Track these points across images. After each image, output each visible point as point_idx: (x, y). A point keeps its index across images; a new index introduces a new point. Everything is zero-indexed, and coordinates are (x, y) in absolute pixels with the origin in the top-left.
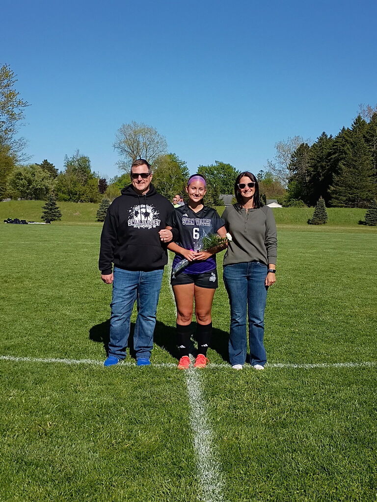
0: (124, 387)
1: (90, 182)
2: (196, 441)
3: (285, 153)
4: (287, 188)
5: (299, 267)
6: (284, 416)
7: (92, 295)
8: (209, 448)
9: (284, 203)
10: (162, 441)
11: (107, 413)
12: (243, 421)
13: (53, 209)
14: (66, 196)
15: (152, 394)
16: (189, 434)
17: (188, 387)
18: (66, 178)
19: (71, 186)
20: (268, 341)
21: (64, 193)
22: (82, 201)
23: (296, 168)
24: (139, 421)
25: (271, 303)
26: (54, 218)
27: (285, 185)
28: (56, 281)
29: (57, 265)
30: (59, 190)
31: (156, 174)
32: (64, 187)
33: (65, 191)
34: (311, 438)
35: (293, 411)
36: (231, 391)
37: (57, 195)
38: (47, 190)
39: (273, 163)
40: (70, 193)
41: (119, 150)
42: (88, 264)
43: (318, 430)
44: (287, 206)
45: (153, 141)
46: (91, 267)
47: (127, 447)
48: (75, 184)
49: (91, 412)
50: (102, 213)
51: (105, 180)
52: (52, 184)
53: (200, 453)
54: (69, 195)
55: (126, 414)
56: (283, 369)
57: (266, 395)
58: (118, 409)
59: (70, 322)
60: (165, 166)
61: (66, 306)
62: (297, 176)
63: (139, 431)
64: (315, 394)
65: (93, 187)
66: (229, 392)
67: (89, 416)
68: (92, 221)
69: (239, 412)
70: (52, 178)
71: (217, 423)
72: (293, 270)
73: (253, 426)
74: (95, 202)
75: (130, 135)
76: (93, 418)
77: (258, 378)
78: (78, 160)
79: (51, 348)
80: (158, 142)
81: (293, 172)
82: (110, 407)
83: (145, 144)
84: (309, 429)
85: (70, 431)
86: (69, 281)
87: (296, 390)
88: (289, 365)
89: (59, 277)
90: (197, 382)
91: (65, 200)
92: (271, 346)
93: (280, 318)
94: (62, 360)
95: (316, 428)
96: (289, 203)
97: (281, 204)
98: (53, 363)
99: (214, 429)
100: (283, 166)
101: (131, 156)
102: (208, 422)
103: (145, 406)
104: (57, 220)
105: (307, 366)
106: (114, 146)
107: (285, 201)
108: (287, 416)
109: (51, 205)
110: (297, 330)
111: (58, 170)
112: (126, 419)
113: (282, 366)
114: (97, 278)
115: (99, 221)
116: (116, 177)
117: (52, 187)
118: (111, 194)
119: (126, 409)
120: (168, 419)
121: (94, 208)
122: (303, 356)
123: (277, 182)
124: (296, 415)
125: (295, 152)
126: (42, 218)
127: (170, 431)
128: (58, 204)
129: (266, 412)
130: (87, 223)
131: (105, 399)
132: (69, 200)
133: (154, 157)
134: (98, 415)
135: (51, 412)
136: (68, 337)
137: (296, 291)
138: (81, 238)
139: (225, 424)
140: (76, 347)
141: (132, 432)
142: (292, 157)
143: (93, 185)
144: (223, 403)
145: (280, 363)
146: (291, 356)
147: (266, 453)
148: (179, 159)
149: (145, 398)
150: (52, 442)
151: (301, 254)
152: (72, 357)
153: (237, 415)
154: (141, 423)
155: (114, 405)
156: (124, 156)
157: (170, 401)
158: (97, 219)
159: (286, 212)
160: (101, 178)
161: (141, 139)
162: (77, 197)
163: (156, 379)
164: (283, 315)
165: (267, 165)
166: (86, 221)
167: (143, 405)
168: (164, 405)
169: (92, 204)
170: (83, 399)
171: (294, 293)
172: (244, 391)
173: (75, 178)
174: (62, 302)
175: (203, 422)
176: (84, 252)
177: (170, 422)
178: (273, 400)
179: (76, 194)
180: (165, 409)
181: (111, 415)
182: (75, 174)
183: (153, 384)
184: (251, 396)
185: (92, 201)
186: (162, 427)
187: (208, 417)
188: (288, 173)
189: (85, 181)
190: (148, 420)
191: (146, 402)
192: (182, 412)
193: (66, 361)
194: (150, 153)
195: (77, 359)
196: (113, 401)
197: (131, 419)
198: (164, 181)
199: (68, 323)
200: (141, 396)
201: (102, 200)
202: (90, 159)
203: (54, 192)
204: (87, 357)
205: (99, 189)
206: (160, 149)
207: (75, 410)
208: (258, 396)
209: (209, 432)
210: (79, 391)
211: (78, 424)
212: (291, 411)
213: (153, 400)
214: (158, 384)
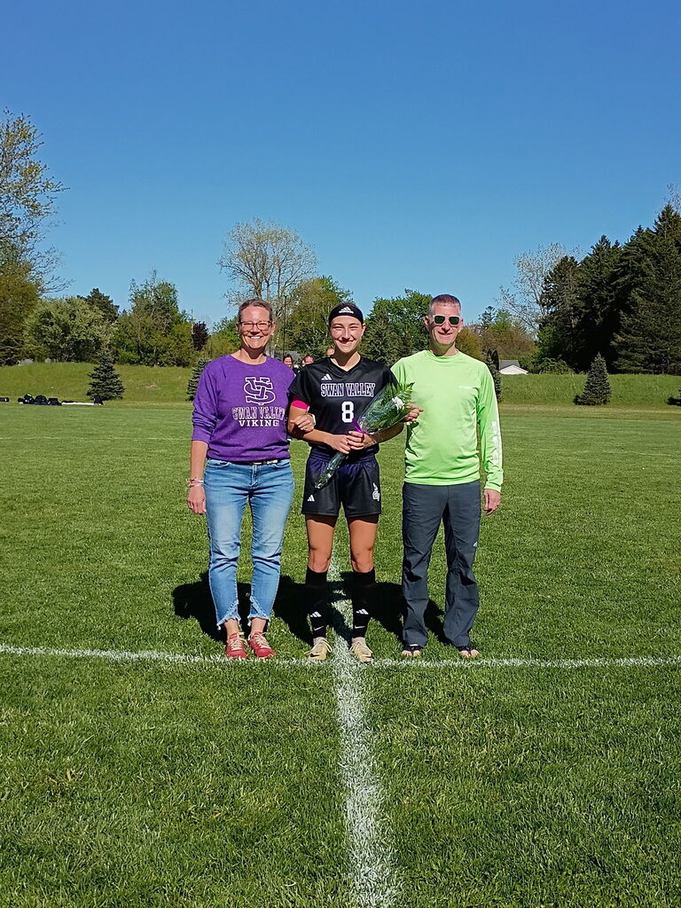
0: (218, 703)
1: (176, 328)
2: (350, 807)
3: (534, 275)
4: (537, 338)
5: (557, 482)
6: (520, 759)
7: (169, 532)
8: (373, 820)
9: (532, 367)
10: (284, 807)
11: (182, 752)
12: (440, 768)
13: (109, 378)
14: (134, 356)
15: (271, 717)
16: (337, 794)
17: (340, 704)
18: (133, 322)
19: (141, 338)
20: (493, 616)
21: (129, 349)
22: (161, 365)
23: (554, 302)
24: (242, 767)
25: (501, 546)
26: (111, 394)
27: (532, 332)
28: (104, 507)
29: (108, 479)
30: (120, 344)
31: (297, 315)
32: (130, 338)
33: (132, 345)
34: (571, 802)
35: (537, 749)
36: (419, 712)
38: (98, 343)
39: (510, 293)
40: (140, 349)
41: (230, 271)
42: (165, 476)
43: (585, 786)
44: (537, 372)
45: (292, 254)
46: (172, 482)
47: (217, 818)
48: (149, 333)
49: (153, 751)
51: (204, 325)
52: (106, 333)
53: (355, 830)
54: (139, 353)
55: (218, 754)
56: (520, 669)
57: (488, 718)
58: (203, 744)
59: (123, 583)
60: (314, 299)
61: (119, 552)
62: (556, 317)
63: (242, 788)
64: (580, 717)
65: (183, 339)
66: (417, 712)
67: (148, 759)
68: (180, 400)
69: (434, 751)
70: (107, 322)
71: (392, 772)
72: (546, 486)
73: (459, 779)
74: (185, 365)
75: (250, 243)
76: (156, 762)
77: (473, 686)
78: (155, 290)
79: (86, 630)
80: (300, 257)
81: (548, 309)
82: (188, 740)
83: (276, 259)
84: (568, 785)
85: (109, 787)
86: (129, 507)
87: (545, 710)
88: (532, 661)
89: (111, 500)
90: (357, 694)
91: (132, 363)
92: (498, 625)
93: (518, 574)
94: (104, 653)
95: (581, 781)
96: (540, 366)
97: (525, 368)
98: (86, 659)
99: (386, 785)
100: (531, 298)
101: (251, 282)
102: (373, 770)
103: (254, 739)
104: (114, 398)
105: (567, 664)
106: (221, 263)
107: (533, 363)
108: (525, 758)
109: (105, 371)
110: (549, 597)
111: (118, 307)
112: (218, 765)
113: (519, 663)
114: (180, 501)
116: (224, 321)
117: (107, 339)
118: (215, 350)
119: (219, 745)
120: (298, 765)
121: (183, 376)
123: (519, 329)
124: (542, 757)
125: (550, 272)
126: (89, 394)
127: (301, 788)
128: (118, 369)
129: (485, 750)
130: (169, 404)
131: (181, 725)
132: (138, 363)
133: (293, 283)
134: (165, 757)
135: (76, 751)
136: (118, 610)
137: (550, 524)
138: (157, 429)
139: (407, 774)
140: (132, 627)
141: (227, 789)
142: (546, 282)
143: (182, 336)
144: (403, 734)
145: (514, 657)
146: (537, 645)
147: (483, 830)
148: (339, 287)
149: (255, 724)
150: (72, 807)
151: (559, 458)
152: (123, 647)
153: (431, 757)
154: (247, 772)
156: (238, 282)
157: (304, 731)
158: (188, 396)
159: (534, 383)
160: (196, 322)
161: (269, 251)
162: (153, 355)
163: (279, 689)
164: (524, 568)
165: (499, 296)
166: (167, 401)
167: (251, 738)
168: (291, 737)
169: (181, 368)
170: (140, 725)
171: (545, 528)
172: (446, 710)
173: (150, 321)
174: (112, 545)
175: (364, 771)
176: (159, 454)
177: (301, 770)
178: (499, 728)
179: (152, 351)
180: (294, 746)
181: (189, 756)
182: (149, 315)
183: (272, 697)
184: (458, 720)
185: (180, 363)
186: (286, 780)
187: (375, 762)
188: (537, 311)
189: (167, 328)
190: (260, 767)
191: (257, 732)
192: (325, 752)
193: (110, 654)
194: (286, 275)
195: (131, 651)
196: (195, 730)
197: (228, 765)
198: (311, 326)
199: (120, 585)
200: (249, 721)
201: (197, 363)
202: (177, 288)
203: (110, 348)
204: (152, 647)
205: (193, 342)
206: (305, 268)
207: (122, 748)
208: (470, 721)
209: (374, 789)
210: (132, 711)
211: (125, 775)
212: (534, 748)
213: (272, 728)
214: (284, 697)
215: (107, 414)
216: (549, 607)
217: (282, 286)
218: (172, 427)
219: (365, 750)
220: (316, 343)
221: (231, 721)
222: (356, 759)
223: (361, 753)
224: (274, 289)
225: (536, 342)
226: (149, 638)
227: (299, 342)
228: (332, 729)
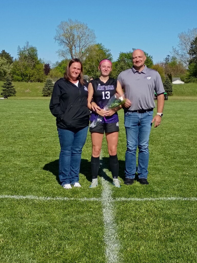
0: (57, 214)
1: (37, 66)
2: (107, 251)
3: (186, 41)
4: (187, 68)
5: (193, 128)
6: (173, 234)
7: (37, 150)
8: (116, 256)
9: (186, 80)
10: (82, 252)
11: (44, 232)
12: (142, 237)
13: (10, 88)
14: (20, 78)
15: (78, 220)
16: (103, 247)
17: (104, 214)
18: (19, 64)
19: (23, 70)
20: (165, 181)
21: (18, 75)
22: (31, 81)
23: (195, 53)
24: (67, 238)
25: (169, 154)
26: (11, 94)
27: (186, 66)
28: (10, 140)
29: (11, 129)
30: (14, 73)
31: (87, 60)
32: (18, 70)
33: (19, 74)
34: (192, 249)
35: (180, 230)
36: (135, 217)
37: (12, 77)
38: (5, 73)
39: (177, 49)
40: (22, 75)
41: (59, 42)
42: (34, 127)
44: (188, 82)
45: (85, 34)
46: (37, 130)
47: (57, 256)
48: (26, 69)
49: (33, 232)
50: (46, 90)
51: (49, 64)
52: (8, 69)
53: (109, 260)
54: (22, 77)
55: (57, 233)
56: (175, 201)
57: (161, 219)
58: (52, 229)
59: (19, 170)
60: (94, 53)
61: (17, 158)
62: (196, 59)
63: (67, 245)
65: (40, 71)
67: (31, 235)
68: (39, 96)
69: (140, 231)
70: (9, 64)
71: (124, 239)
72: (189, 130)
73: (149, 241)
74: (41, 81)
75: (67, 30)
76: (34, 236)
77: (156, 207)
78: (28, 50)
79: (5, 188)
80: (88, 35)
81: (192, 56)
82: (46, 228)
83: (78, 37)
84: (191, 243)
85: (16, 245)
86: (20, 140)
87: (183, 216)
88: (179, 198)
89: (13, 137)
90: (111, 211)
91: (19, 81)
92: (167, 185)
93: (176, 165)
94: (12, 197)
95: (196, 242)
96: (189, 80)
97: (183, 81)
98: (6, 199)
99: (121, 243)
100: (185, 51)
101: (68, 46)
102: (117, 238)
103: (71, 228)
104: (12, 96)
105: (193, 199)
106: (55, 39)
107: (186, 79)
108: (175, 234)
109: (8, 84)
110: (187, 173)
111: (13, 57)
112: (57, 237)
113: (174, 199)
114: (41, 138)
115: (44, 96)
116: (57, 63)
117: (9, 71)
118: (53, 75)
119: (58, 230)
120: (88, 237)
121: (40, 86)
122: (190, 192)
123: (181, 65)
124: (181, 233)
125: (193, 41)
126: (2, 94)
127: (89, 245)
128: (13, 84)
129: (160, 231)
130: (35, 98)
131: (43, 223)
132: (22, 81)
133: (86, 46)
134: (37, 234)
135: (3, 232)
136: (17, 180)
137: (189, 145)
138: (30, 109)
139: (129, 239)
140: (23, 187)
141: (61, 245)
142: (192, 45)
143: (40, 69)
144: (128, 225)
145: (172, 196)
146: (182, 192)
147: (158, 259)
148: (105, 48)
149: (72, 222)
150: (3, 252)
151: (195, 118)
152: (20, 194)
153: (139, 233)
154: (68, 239)
155: (49, 227)
156: (62, 46)
157: (90, 224)
158: (43, 95)
159: (186, 87)
160: (46, 63)
161: (75, 33)
162: (28, 78)
163: (81, 209)
164: (178, 163)
165: (172, 51)
166: (34, 96)
167: (70, 227)
168: (85, 227)
169: (39, 83)
170: (27, 223)
171: (187, 147)
172: (145, 216)
173: (26, 63)
174: (14, 155)
175: (113, 238)
176: (31, 119)
177: (89, 239)
178: (166, 223)
179: (27, 76)
180: (86, 230)
181: (47, 234)
182: (26, 61)
183: (79, 212)
184: (150, 220)
185: (39, 81)
186: (84, 242)
187: (117, 235)
188: (188, 57)
189: (34, 66)
190: (73, 237)
191: (72, 225)
192: (98, 232)
193: (16, 197)
194: (83, 43)
195: (23, 196)
196: (49, 224)
197: (61, 237)
198: (93, 64)
199: (18, 171)
200: (69, 221)
201: (46, 80)
202: (37, 49)
203: (10, 75)
204: (31, 194)
205: (44, 72)
206: (90, 40)
207: (21, 231)
208: (154, 220)
209: (117, 245)
210: (24, 218)
211: (22, 241)
212: (178, 230)
213: (78, 223)
214: (82, 212)
215: (9, 103)
216: (187, 177)
217: (81, 47)
218: (36, 108)
219: (113, 231)
220: (95, 72)
221: (62, 221)
222: (110, 234)
223: (112, 232)
224: (78, 49)
225: (187, 70)
226: (30, 191)
227: (88, 71)
228: (101, 223)
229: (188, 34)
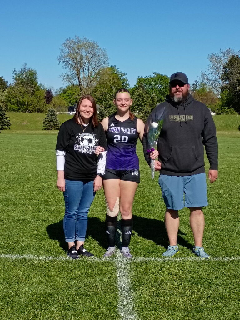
0: (61, 278)
1: (37, 93)
3: (218, 64)
4: (219, 97)
5: (226, 170)
6: (201, 302)
7: (36, 197)
9: (217, 111)
11: (45, 301)
12: (164, 307)
13: (3, 119)
14: (15, 107)
15: (86, 285)
17: (118, 278)
18: (15, 90)
19: (19, 98)
21: (13, 103)
22: (30, 111)
23: (228, 78)
24: (73, 308)
26: (4, 127)
27: (217, 93)
29: (5, 171)
30: (8, 101)
31: (98, 85)
32: (13, 98)
33: (14, 102)
35: (210, 298)
36: (155, 281)
37: (6, 106)
39: (206, 74)
40: (18, 103)
41: (64, 63)
42: (33, 169)
43: (231, 314)
44: (220, 114)
45: (95, 54)
46: (36, 172)
48: (23, 96)
49: (31, 300)
50: (48, 122)
51: (51, 91)
52: (2, 96)
54: (18, 106)
55: (61, 302)
57: (187, 284)
58: (55, 297)
59: (14, 222)
60: (107, 78)
61: (12, 207)
62: (229, 86)
63: (73, 317)
64: (230, 284)
65: (40, 98)
66: (155, 282)
67: (29, 304)
68: (39, 129)
69: (161, 300)
70: (2, 90)
71: (142, 309)
73: (173, 312)
74: (42, 112)
75: (74, 49)
76: (33, 305)
77: (181, 270)
78: (26, 73)
80: (99, 56)
81: (225, 82)
82: (48, 296)
83: (87, 57)
84: (223, 314)
85: (11, 317)
86: (16, 185)
87: (214, 280)
89: (7, 182)
90: (126, 274)
91: (14, 110)
94: (6, 256)
95: (229, 312)
96: (221, 111)
97: (214, 112)
99: (139, 315)
100: (216, 76)
101: (74, 69)
102: (133, 308)
104: (6, 129)
105: (226, 259)
106: (59, 60)
107: (218, 109)
108: (204, 302)
110: (219, 227)
111: (7, 82)
112: (61, 307)
114: (41, 182)
115: (45, 129)
116: (61, 89)
117: (2, 99)
118: (56, 104)
119: (62, 297)
120: (99, 306)
121: (41, 118)
122: (223, 250)
123: (211, 92)
124: (212, 302)
125: (226, 63)
127: (100, 316)
128: (8, 114)
129: (185, 299)
130: (34, 132)
131: (44, 289)
132: (18, 110)
133: (96, 69)
134: (37, 303)
136: (12, 235)
137: (222, 191)
138: (28, 145)
139: (149, 310)
140: (19, 244)
141: (66, 317)
142: (224, 68)
143: (40, 96)
144: (148, 292)
148: (119, 71)
149: (79, 288)
151: (229, 158)
152: (15, 253)
153: (160, 302)
154: (75, 309)
155: (51, 294)
156: (68, 69)
157: (101, 291)
158: (43, 128)
160: (47, 89)
161: (84, 53)
162: (25, 107)
163: (90, 272)
165: (200, 75)
166: (33, 130)
167: (77, 294)
168: (95, 294)
169: (39, 113)
170: (24, 289)
171: (219, 194)
172: (168, 281)
173: (23, 89)
174: (8, 204)
175: (129, 308)
176: (30, 158)
177: (100, 308)
178: (193, 288)
179: (24, 105)
180: (97, 298)
181: (48, 303)
182: (23, 86)
183: (87, 275)
184: (173, 285)
185: (39, 111)
186: (93, 313)
187: (134, 305)
188: (220, 83)
189: (32, 93)
190: (81, 307)
191: (80, 291)
192: (111, 300)
193: (10, 256)
194: (93, 66)
195: (20, 255)
196: (51, 291)
197: (66, 307)
198: (105, 91)
199: (13, 223)
200: (75, 286)
201: (48, 110)
202: (37, 72)
203: (3, 103)
204: (29, 253)
205: (45, 100)
207: (17, 299)
208: (179, 285)
209: (134, 317)
210: (21, 283)
211: (18, 311)
212: (208, 297)
213: (87, 290)
214: (92, 276)
215: (3, 137)
216: (219, 232)
217: (90, 71)
218: (36, 144)
219: (130, 299)
220: (108, 100)
221: (67, 287)
222: (125, 303)
223: (127, 301)
224: (86, 72)
225: (219, 98)
226: (27, 249)
227: (100, 99)
228: (115, 289)
229: (220, 56)
